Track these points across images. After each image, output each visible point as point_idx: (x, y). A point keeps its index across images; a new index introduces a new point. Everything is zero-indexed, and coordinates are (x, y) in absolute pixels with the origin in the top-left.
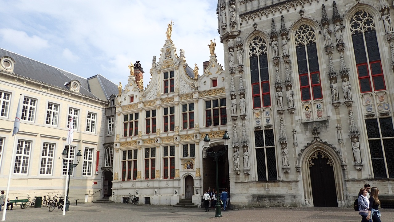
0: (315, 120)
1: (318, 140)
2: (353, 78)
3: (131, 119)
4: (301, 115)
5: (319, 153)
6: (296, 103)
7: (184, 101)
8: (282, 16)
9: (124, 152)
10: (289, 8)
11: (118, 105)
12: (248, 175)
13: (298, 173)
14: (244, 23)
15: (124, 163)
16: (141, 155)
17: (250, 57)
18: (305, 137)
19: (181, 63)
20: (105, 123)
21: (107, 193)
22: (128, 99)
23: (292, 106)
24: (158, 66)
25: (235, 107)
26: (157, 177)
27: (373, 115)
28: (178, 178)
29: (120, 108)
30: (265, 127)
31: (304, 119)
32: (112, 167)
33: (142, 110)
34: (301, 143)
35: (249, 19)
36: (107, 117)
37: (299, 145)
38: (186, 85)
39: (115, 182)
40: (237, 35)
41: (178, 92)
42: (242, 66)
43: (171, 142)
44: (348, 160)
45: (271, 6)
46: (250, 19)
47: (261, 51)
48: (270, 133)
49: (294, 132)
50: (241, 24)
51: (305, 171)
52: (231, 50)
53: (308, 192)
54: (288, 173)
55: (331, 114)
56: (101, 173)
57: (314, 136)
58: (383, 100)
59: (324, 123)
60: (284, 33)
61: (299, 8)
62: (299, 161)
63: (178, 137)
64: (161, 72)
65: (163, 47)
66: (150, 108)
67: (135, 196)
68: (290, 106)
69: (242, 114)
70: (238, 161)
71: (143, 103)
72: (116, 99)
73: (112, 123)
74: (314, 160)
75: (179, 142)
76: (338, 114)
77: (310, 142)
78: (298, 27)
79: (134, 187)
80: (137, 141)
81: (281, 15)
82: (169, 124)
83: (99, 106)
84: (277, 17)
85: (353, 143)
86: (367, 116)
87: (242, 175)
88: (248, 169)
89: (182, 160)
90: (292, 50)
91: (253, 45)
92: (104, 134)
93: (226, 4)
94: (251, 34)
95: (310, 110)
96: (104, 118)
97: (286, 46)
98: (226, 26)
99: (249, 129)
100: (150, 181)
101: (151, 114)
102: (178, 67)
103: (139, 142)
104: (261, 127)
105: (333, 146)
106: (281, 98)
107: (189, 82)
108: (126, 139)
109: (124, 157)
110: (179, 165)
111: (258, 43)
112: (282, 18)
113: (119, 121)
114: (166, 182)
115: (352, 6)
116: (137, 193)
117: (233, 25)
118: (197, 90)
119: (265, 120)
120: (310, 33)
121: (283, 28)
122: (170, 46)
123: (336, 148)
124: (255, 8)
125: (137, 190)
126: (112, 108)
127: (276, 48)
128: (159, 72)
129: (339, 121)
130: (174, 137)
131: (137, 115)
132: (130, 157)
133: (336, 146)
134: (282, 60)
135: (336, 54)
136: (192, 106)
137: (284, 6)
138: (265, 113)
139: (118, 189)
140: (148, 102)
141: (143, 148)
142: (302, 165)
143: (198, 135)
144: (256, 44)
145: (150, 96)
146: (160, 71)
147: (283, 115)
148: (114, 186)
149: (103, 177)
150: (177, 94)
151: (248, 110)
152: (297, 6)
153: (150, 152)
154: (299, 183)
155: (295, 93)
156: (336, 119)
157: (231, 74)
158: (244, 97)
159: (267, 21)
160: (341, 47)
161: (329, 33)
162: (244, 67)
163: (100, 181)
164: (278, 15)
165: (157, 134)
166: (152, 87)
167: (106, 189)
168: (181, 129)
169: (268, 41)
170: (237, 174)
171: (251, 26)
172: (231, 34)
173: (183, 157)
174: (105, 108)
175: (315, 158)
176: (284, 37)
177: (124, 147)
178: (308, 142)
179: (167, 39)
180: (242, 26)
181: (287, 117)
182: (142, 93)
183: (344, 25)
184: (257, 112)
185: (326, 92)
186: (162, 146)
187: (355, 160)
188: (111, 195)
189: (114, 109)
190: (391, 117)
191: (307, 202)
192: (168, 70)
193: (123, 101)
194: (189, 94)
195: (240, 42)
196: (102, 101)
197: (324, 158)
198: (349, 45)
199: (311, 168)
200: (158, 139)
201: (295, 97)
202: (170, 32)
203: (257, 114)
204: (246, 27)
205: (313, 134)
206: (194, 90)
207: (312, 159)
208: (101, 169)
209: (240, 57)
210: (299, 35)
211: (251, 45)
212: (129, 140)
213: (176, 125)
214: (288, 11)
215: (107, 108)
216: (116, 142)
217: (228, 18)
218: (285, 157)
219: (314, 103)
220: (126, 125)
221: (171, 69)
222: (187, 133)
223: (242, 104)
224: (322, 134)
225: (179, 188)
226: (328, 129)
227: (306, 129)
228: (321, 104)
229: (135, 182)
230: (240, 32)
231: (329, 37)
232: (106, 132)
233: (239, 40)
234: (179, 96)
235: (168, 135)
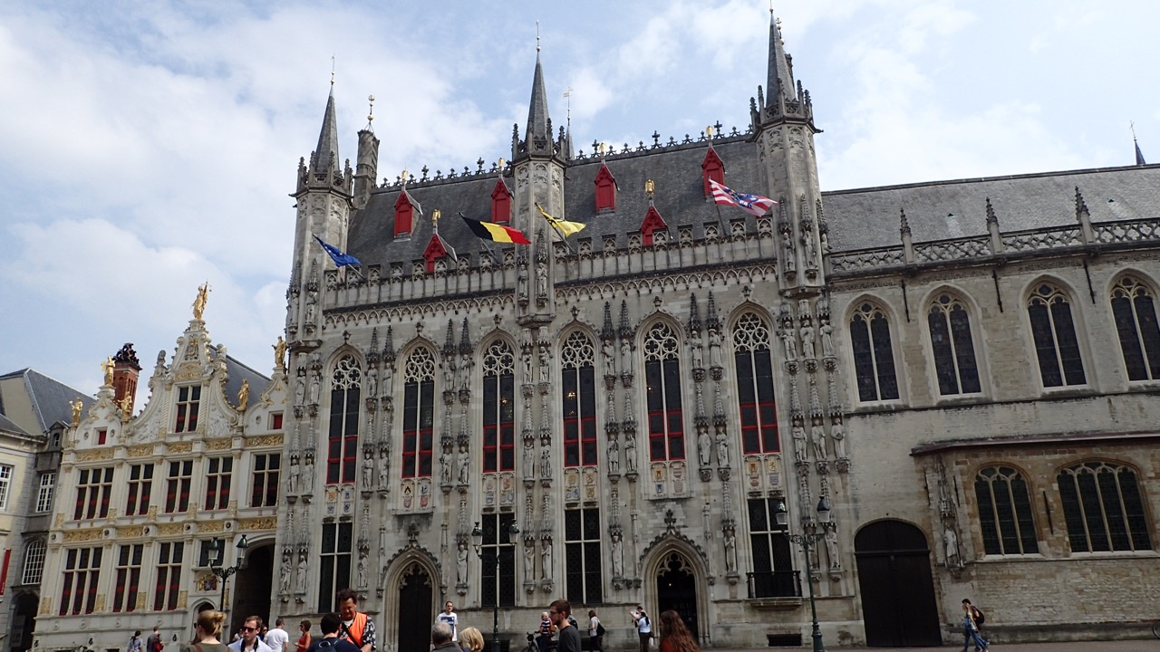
0: (416, 511)
1: (415, 545)
2: (474, 448)
3: (96, 479)
4: (397, 503)
5: (416, 566)
6: (391, 480)
7: (213, 452)
8: (390, 327)
9: (72, 553)
10: (403, 314)
11: (68, 449)
12: (302, 602)
13: (379, 600)
14: (330, 327)
15: (68, 577)
16: (110, 560)
17: (333, 391)
18: (397, 539)
19: (216, 373)
20: (33, 485)
21: (18, 645)
22: (94, 436)
23: (385, 485)
24: (167, 373)
25: (294, 479)
26: (138, 608)
27: (492, 509)
28: (183, 609)
29: (73, 454)
30: (341, 519)
31: (401, 510)
32: (38, 587)
33: (121, 464)
34: (390, 549)
35: (338, 322)
36: (38, 472)
37: (387, 552)
38: (221, 420)
39: (40, 619)
40: (316, 348)
41: (203, 433)
42: (315, 405)
43: (177, 534)
44: (451, 578)
45: (375, 305)
46: (341, 321)
47: (352, 382)
48: (346, 528)
49: (382, 529)
50: (324, 328)
51: (392, 594)
52: (301, 373)
53: (390, 630)
54: (364, 599)
55: (437, 503)
56: (10, 599)
57: (409, 538)
58: (508, 486)
59: (426, 517)
60: (389, 357)
61: (417, 318)
62: (383, 579)
63: (192, 525)
64: (173, 386)
65: (183, 335)
66: (141, 459)
67: (85, 648)
68: (381, 485)
69: (305, 493)
70: (287, 578)
71: (127, 448)
72: (64, 434)
73: (49, 486)
74: (407, 578)
75: (194, 536)
76: (447, 503)
77: (403, 548)
78: (413, 351)
79: (86, 629)
80: (104, 530)
81: (390, 324)
82: (178, 497)
83: (21, 449)
84: (383, 327)
85: (458, 552)
86: (485, 510)
87: (291, 604)
88: (302, 592)
89: (196, 571)
90: (399, 390)
91: (340, 369)
92: (26, 510)
93: (302, 286)
94: (338, 349)
95: (411, 494)
96: (32, 476)
97: (390, 380)
98: (297, 328)
99: (313, 520)
100: (124, 615)
101: (142, 472)
102: (209, 380)
103: (107, 533)
104: (333, 518)
105: (434, 556)
106: (369, 471)
107: (229, 414)
108: (79, 525)
109: (70, 564)
110: (188, 583)
111: (348, 367)
112: (390, 330)
113: (68, 483)
114: (157, 616)
115: (489, 331)
116: (91, 642)
117: (308, 329)
118: (240, 434)
119: (343, 506)
120: (428, 363)
121: (388, 349)
122: (199, 334)
123: (436, 560)
124: (352, 304)
125: (92, 635)
126: (52, 452)
127: (373, 382)
128: (168, 387)
129: (446, 515)
130: (185, 525)
131: (110, 472)
132: (84, 564)
133: (437, 556)
134: (380, 404)
135: (457, 405)
136: (228, 463)
137: (395, 310)
138: (344, 493)
139: (47, 634)
140: (138, 447)
141: (116, 546)
142: (387, 587)
143: (232, 522)
144: (345, 368)
145: (145, 434)
146: (171, 384)
147: (370, 500)
148: (39, 627)
149: (13, 606)
150: (200, 437)
151: (316, 487)
152: (415, 313)
153: (131, 554)
154: (378, 616)
155: (392, 463)
156: (443, 511)
157: (297, 417)
158: (313, 463)
159: (367, 330)
160: (464, 396)
161: (452, 370)
162: (318, 408)
163: (7, 616)
164: (384, 323)
165: (149, 518)
166: (151, 416)
167: (19, 635)
168: (200, 509)
169: (364, 366)
170: (283, 602)
171: (341, 334)
172: (303, 344)
173: (200, 566)
174: (35, 451)
175: (409, 575)
176: (388, 364)
177: (72, 541)
178: (400, 548)
179: (193, 318)
180: (325, 331)
181: (374, 503)
182: (125, 427)
183: (473, 360)
184: (332, 490)
185: (436, 467)
186: (157, 543)
187: (459, 580)
188: (30, 648)
189: (56, 457)
190: (513, 514)
191: (386, 646)
192: (189, 383)
193: (81, 439)
194: (225, 439)
195: (318, 361)
196: (29, 437)
197: (423, 574)
198: (478, 393)
199: (403, 591)
200: (151, 528)
201: (392, 471)
202: (201, 304)
203: (331, 496)
204: (332, 334)
205: (409, 535)
206: (235, 431)
207: (405, 576)
208: (10, 590)
209: (313, 389)
210: (412, 364)
211: (337, 368)
212: (85, 526)
213: (191, 501)
214: (401, 320)
215: (41, 453)
216: (53, 531)
217: (301, 314)
218: (362, 573)
219: (419, 483)
220: (82, 492)
221: (195, 382)
222: (212, 517)
223: (307, 477)
224: (421, 535)
225: (183, 629)
226: (430, 528)
227: (400, 526)
228: (429, 486)
229: (88, 619)
230: (320, 342)
231: (451, 376)
232: (32, 505)
233: (316, 357)
234: (205, 440)
235: (172, 520)
